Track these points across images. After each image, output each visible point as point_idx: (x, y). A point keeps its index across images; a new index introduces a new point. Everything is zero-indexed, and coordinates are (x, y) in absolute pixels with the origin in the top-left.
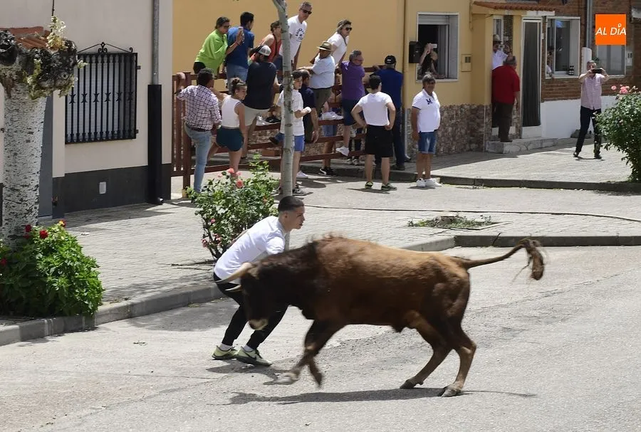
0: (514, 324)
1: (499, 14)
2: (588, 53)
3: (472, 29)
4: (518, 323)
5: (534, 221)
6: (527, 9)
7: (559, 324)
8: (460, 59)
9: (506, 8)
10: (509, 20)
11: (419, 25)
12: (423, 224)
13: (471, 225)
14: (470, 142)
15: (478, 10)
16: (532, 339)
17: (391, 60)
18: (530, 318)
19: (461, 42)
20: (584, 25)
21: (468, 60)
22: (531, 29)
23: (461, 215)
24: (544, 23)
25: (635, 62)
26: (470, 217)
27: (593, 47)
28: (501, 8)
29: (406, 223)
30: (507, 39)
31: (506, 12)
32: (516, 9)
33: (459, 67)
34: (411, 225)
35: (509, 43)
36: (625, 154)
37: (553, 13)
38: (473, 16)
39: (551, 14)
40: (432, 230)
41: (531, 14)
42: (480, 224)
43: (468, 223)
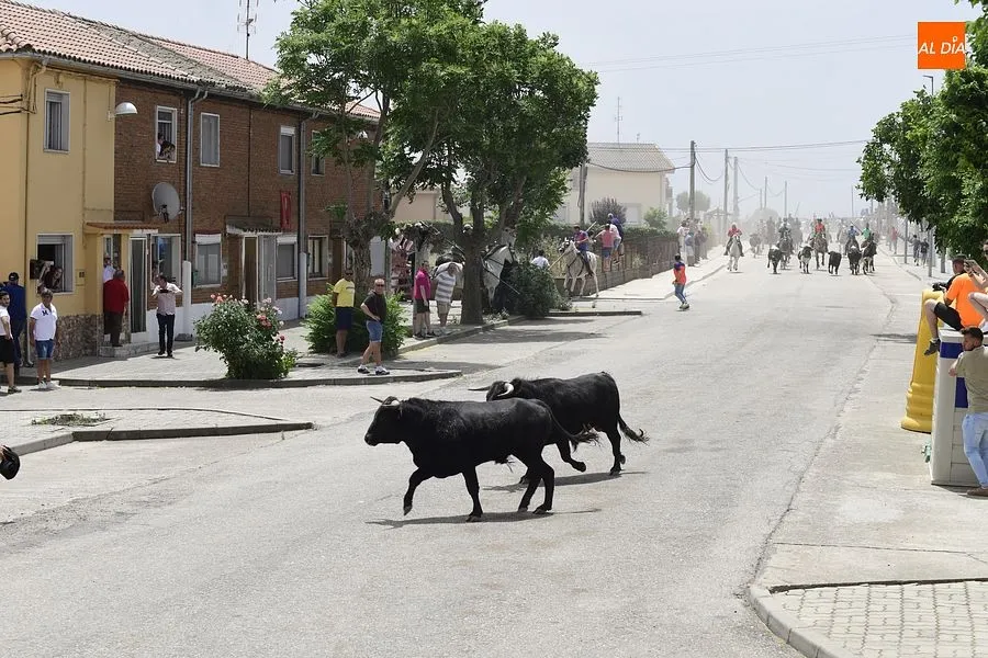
0: (127, 508)
1: (109, 234)
2: (188, 265)
3: (85, 247)
4: (129, 508)
5: (143, 416)
6: (133, 228)
7: (167, 508)
8: (75, 274)
9: (115, 228)
10: (117, 238)
11: (39, 246)
12: (45, 422)
13: (87, 422)
14: (86, 348)
15: (91, 230)
16: (143, 522)
17: (14, 276)
18: (141, 503)
19: (75, 259)
20: (184, 241)
21: (82, 275)
22: (137, 246)
23: (77, 413)
24: (149, 240)
25: (229, 272)
26: (86, 415)
27: (192, 260)
28: (110, 228)
29: (30, 422)
30: (116, 255)
31: (115, 232)
32: (124, 228)
33: (75, 281)
34: (34, 423)
35: (118, 259)
36: (222, 355)
37: (157, 231)
38: (86, 235)
39: (154, 232)
40: (53, 428)
41: (137, 232)
42: (95, 420)
43: (84, 420)
